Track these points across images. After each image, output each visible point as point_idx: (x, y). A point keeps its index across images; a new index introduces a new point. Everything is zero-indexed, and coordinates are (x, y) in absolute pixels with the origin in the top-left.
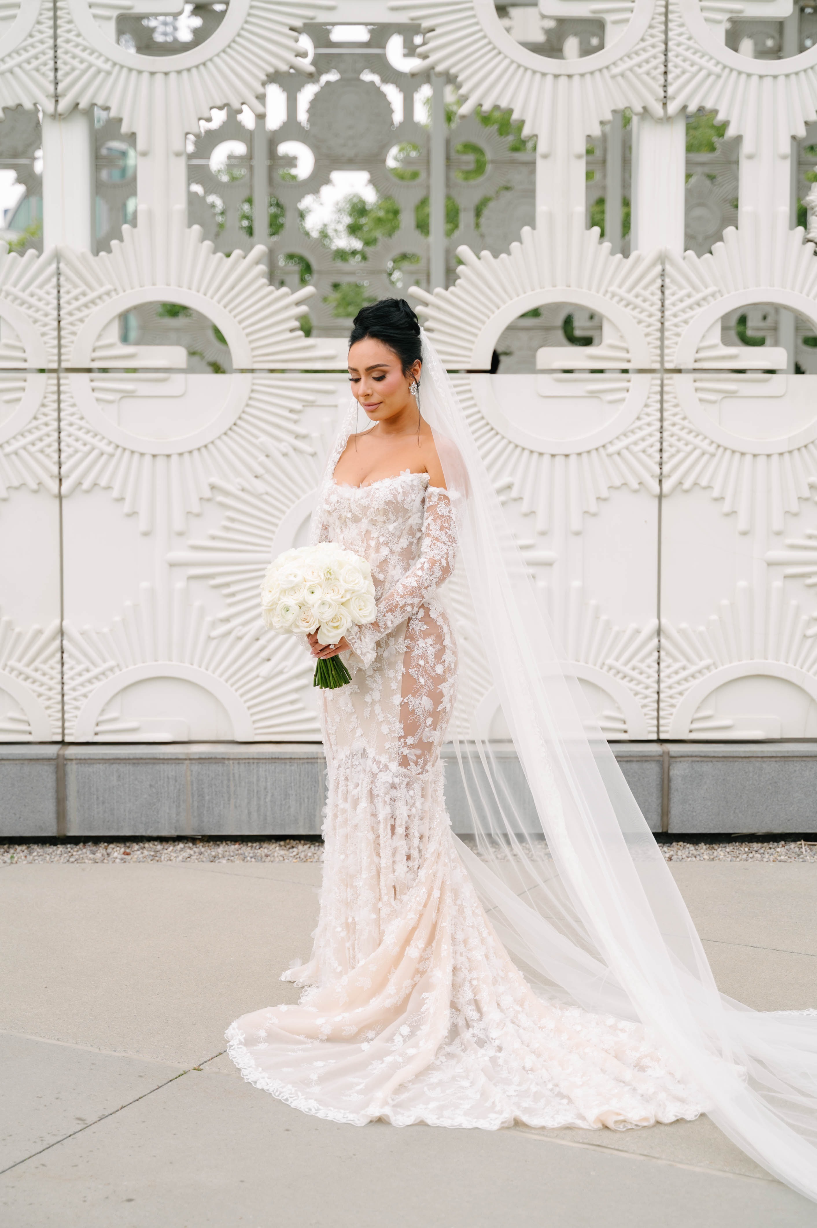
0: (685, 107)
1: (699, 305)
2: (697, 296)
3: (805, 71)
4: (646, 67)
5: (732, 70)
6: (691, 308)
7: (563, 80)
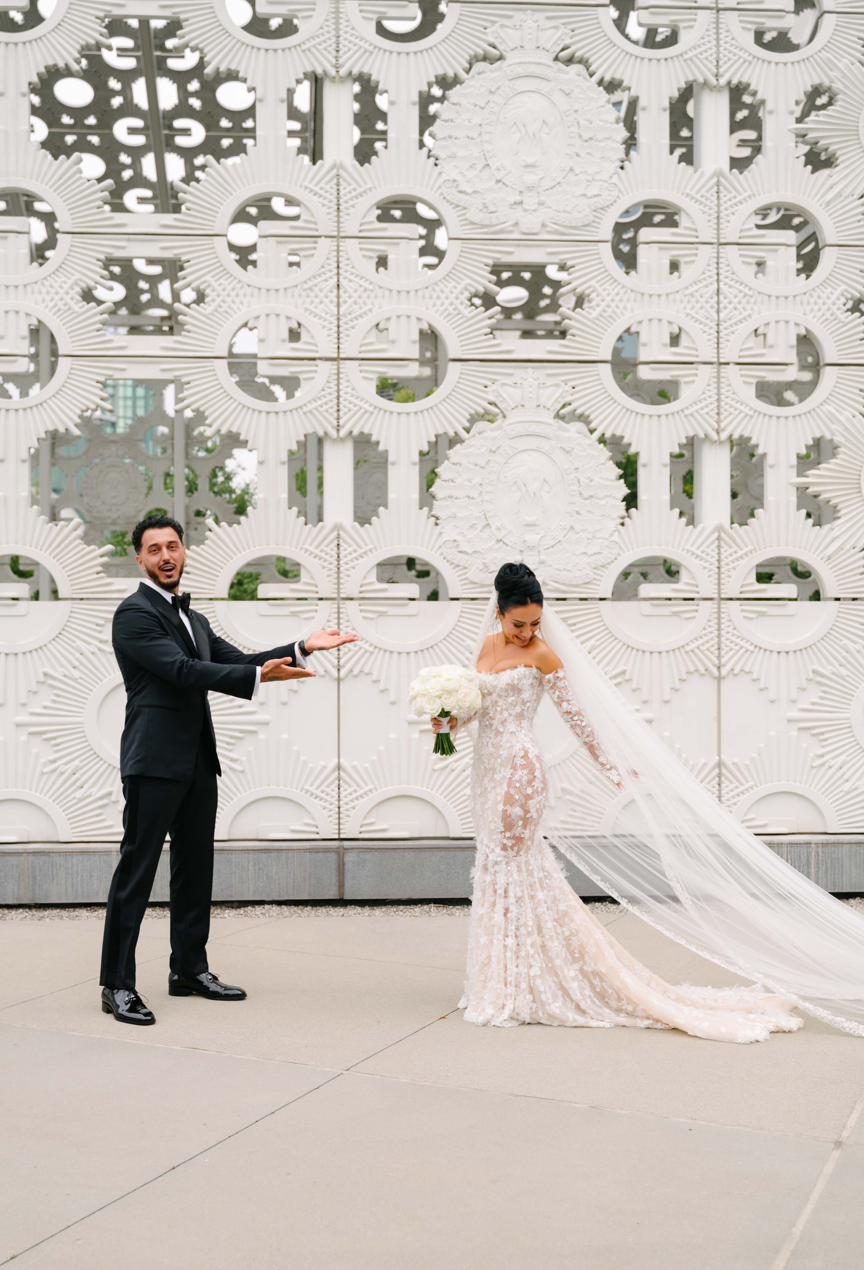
0: (351, 432)
1: (362, 557)
2: (360, 552)
3: (427, 410)
4: (325, 407)
5: (380, 409)
6: (357, 558)
7: (272, 416)
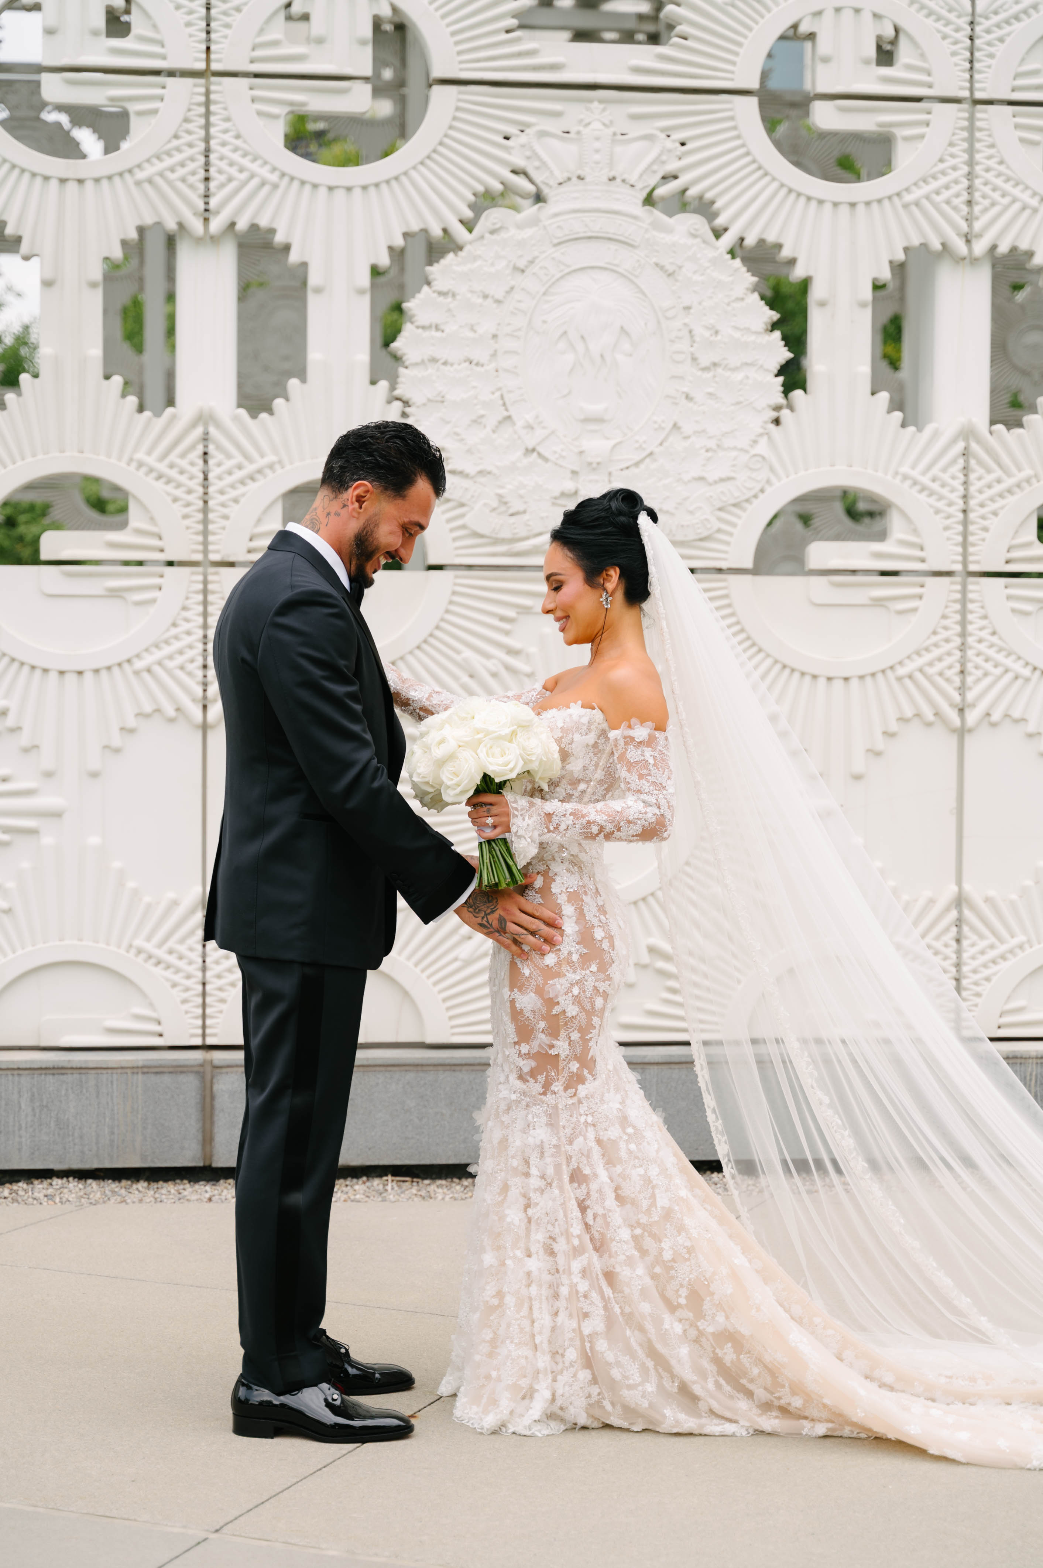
0: (233, 224)
1: (252, 479)
2: (250, 468)
3: (388, 182)
4: (181, 172)
5: (292, 179)
6: (242, 482)
7: (72, 186)
